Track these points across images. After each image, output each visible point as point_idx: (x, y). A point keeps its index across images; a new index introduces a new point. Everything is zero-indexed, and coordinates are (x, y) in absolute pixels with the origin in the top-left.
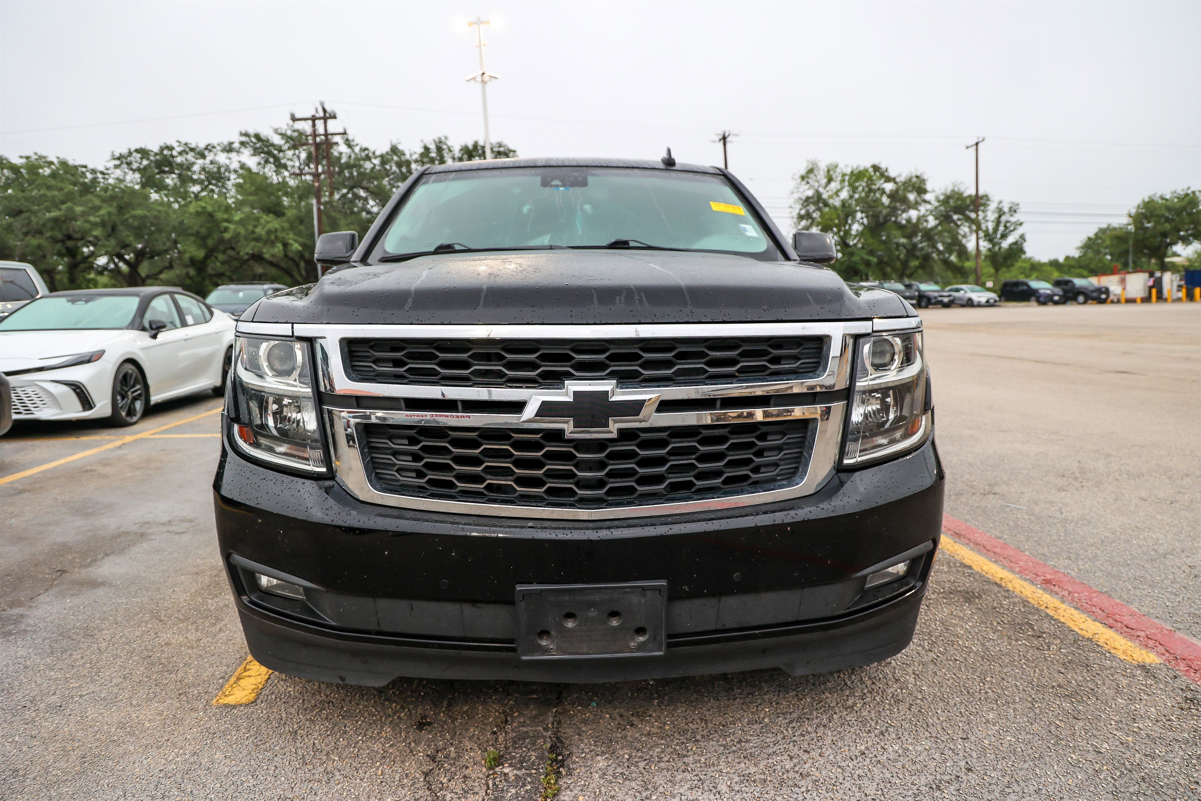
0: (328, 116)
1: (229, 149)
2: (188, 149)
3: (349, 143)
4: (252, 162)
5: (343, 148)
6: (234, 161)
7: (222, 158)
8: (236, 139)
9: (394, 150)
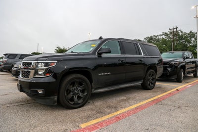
0: (177, 28)
1: (161, 35)
2: (155, 36)
3: (181, 32)
4: (164, 37)
5: (180, 33)
6: (161, 37)
7: (160, 37)
8: (162, 33)
9: (191, 32)
